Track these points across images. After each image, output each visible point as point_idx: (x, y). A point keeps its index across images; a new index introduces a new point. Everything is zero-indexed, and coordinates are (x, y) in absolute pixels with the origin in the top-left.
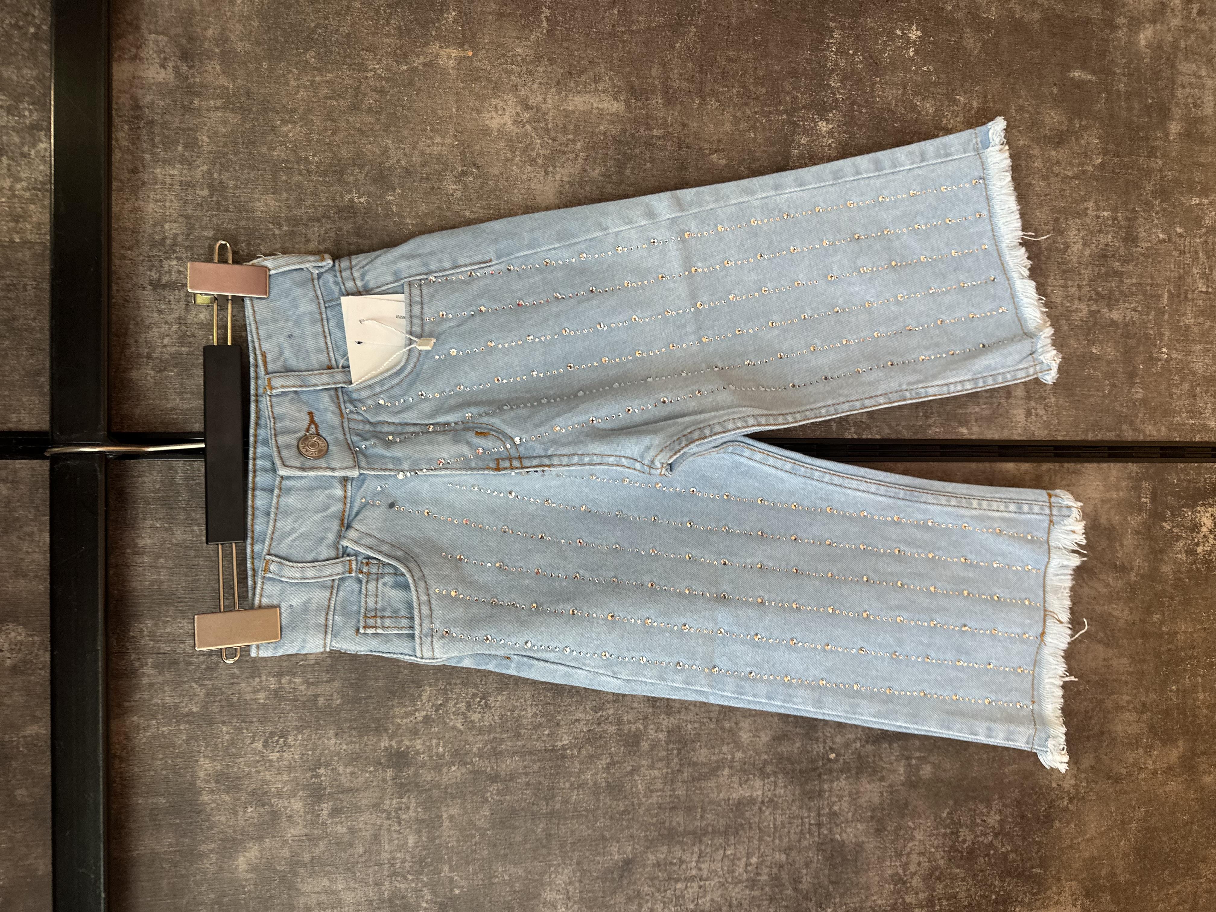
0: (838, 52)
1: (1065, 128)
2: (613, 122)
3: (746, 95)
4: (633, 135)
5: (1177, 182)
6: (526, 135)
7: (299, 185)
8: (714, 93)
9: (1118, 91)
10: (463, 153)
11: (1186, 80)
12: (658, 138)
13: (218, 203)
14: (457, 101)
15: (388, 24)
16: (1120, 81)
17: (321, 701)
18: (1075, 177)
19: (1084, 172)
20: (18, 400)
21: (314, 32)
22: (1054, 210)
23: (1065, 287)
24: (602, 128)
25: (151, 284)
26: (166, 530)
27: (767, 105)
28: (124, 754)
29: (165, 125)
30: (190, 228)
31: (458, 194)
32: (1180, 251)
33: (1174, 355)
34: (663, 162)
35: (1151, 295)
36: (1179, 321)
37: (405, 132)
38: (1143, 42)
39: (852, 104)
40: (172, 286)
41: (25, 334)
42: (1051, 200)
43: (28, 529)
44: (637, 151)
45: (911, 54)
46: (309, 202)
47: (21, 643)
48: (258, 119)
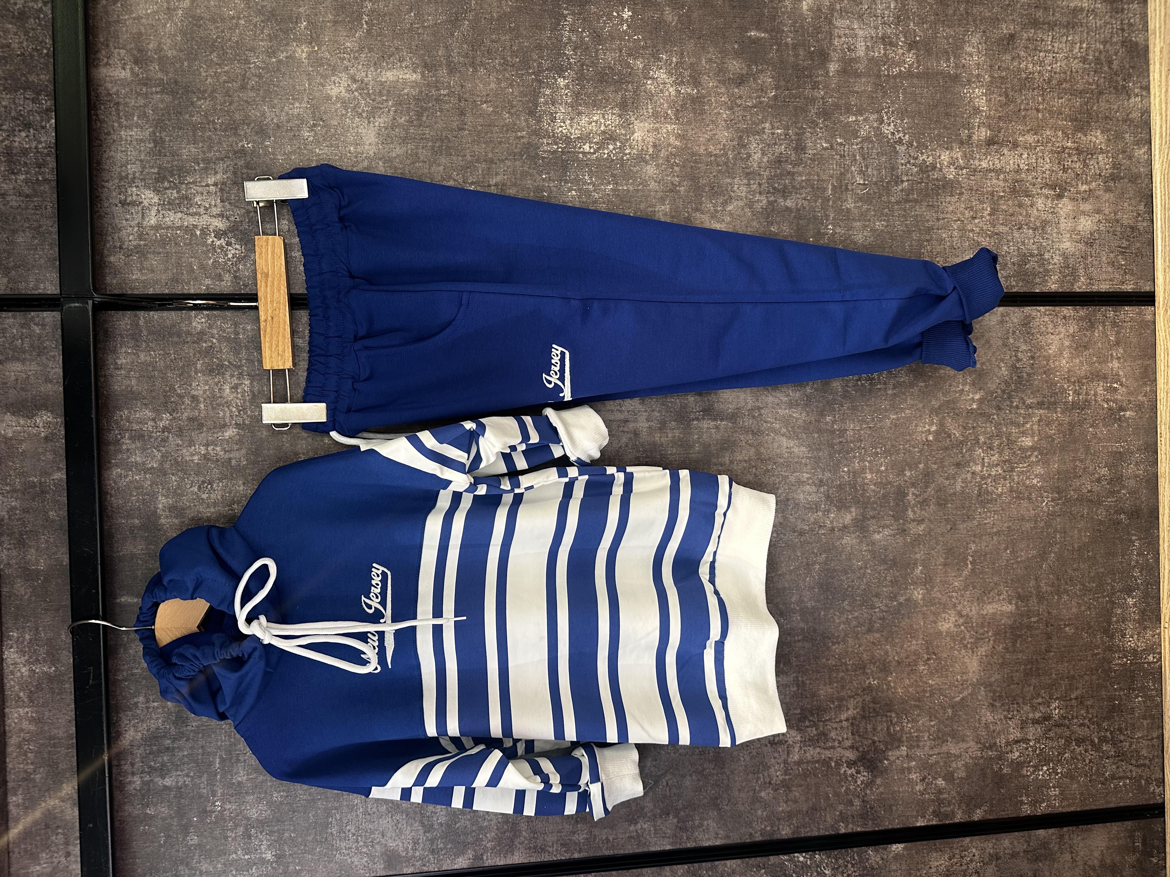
0: (571, 31)
1: (744, 72)
2: (413, 87)
3: (505, 63)
4: (427, 94)
5: (837, 106)
6: (355, 98)
7: (209, 138)
8: (482, 64)
9: (786, 44)
10: (313, 113)
11: (841, 33)
12: (445, 95)
13: (160, 151)
14: (308, 80)
15: (263, 33)
16: (788, 37)
17: (233, 462)
18: (755, 106)
19: (761, 103)
20: (44, 276)
21: (216, 41)
22: (738, 130)
23: (749, 185)
24: (406, 91)
25: (120, 203)
26: (134, 354)
27: (520, 70)
28: (113, 492)
29: (126, 104)
30: (144, 168)
31: (312, 138)
32: (841, 155)
33: (838, 230)
34: (448, 111)
35: (818, 188)
36: (841, 206)
37: (276, 101)
38: (805, 7)
39: (582, 65)
40: (133, 204)
41: (47, 235)
42: (736, 123)
43: (52, 354)
44: (430, 105)
45: (625, 28)
46: (216, 149)
47: (50, 423)
48: (182, 98)
